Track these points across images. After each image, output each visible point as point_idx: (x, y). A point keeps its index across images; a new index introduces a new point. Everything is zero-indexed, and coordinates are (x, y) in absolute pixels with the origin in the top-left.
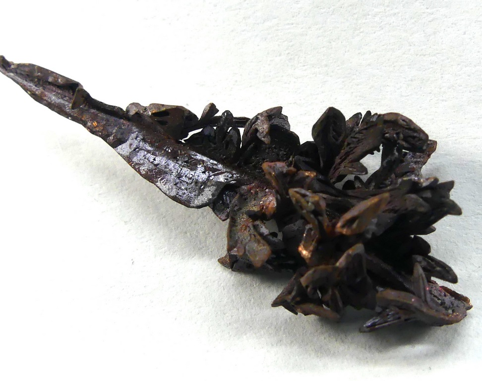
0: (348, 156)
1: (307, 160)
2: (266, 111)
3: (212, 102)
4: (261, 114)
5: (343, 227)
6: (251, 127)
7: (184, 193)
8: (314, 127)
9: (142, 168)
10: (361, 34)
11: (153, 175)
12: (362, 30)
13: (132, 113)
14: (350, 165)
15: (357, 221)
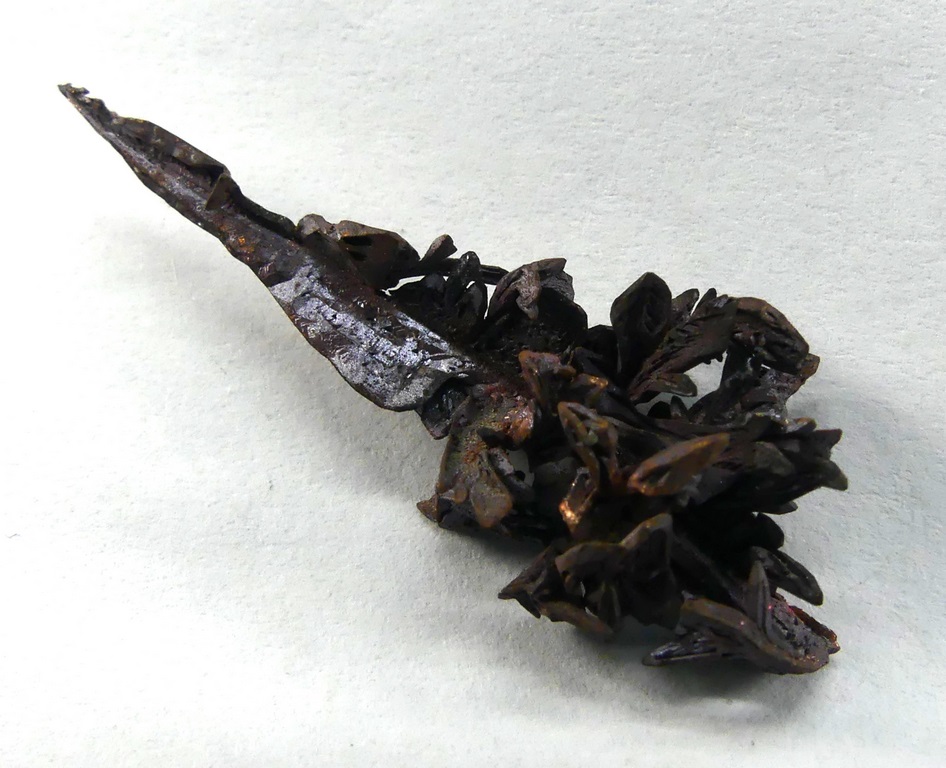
0: (668, 360)
1: (595, 356)
2: (538, 263)
3: (447, 234)
4: (529, 267)
5: (642, 480)
6: (509, 285)
7: (377, 382)
9: (311, 328)
10: (718, 156)
11: (328, 343)
12: (719, 148)
13: (308, 231)
14: (666, 376)
15: (667, 475)
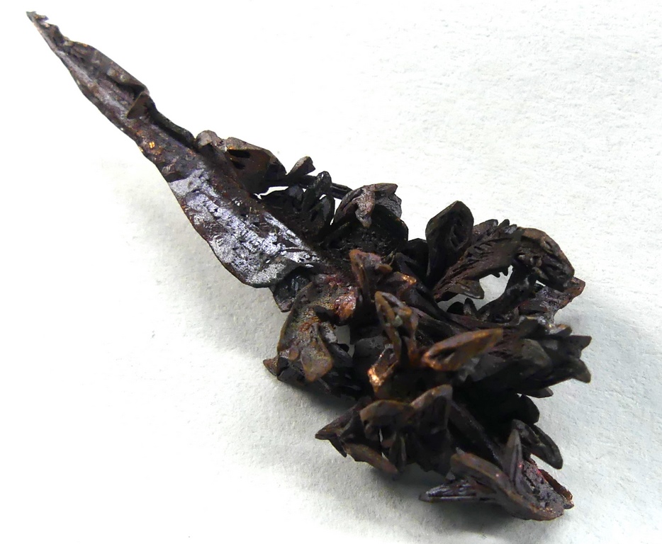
0: (465, 270)
1: (411, 261)
2: (375, 186)
4: (368, 187)
5: (432, 357)
6: (351, 200)
7: (242, 264)
8: (431, 221)
9: (197, 217)
11: (209, 230)
13: (203, 143)
14: (463, 282)
15: (452, 355)
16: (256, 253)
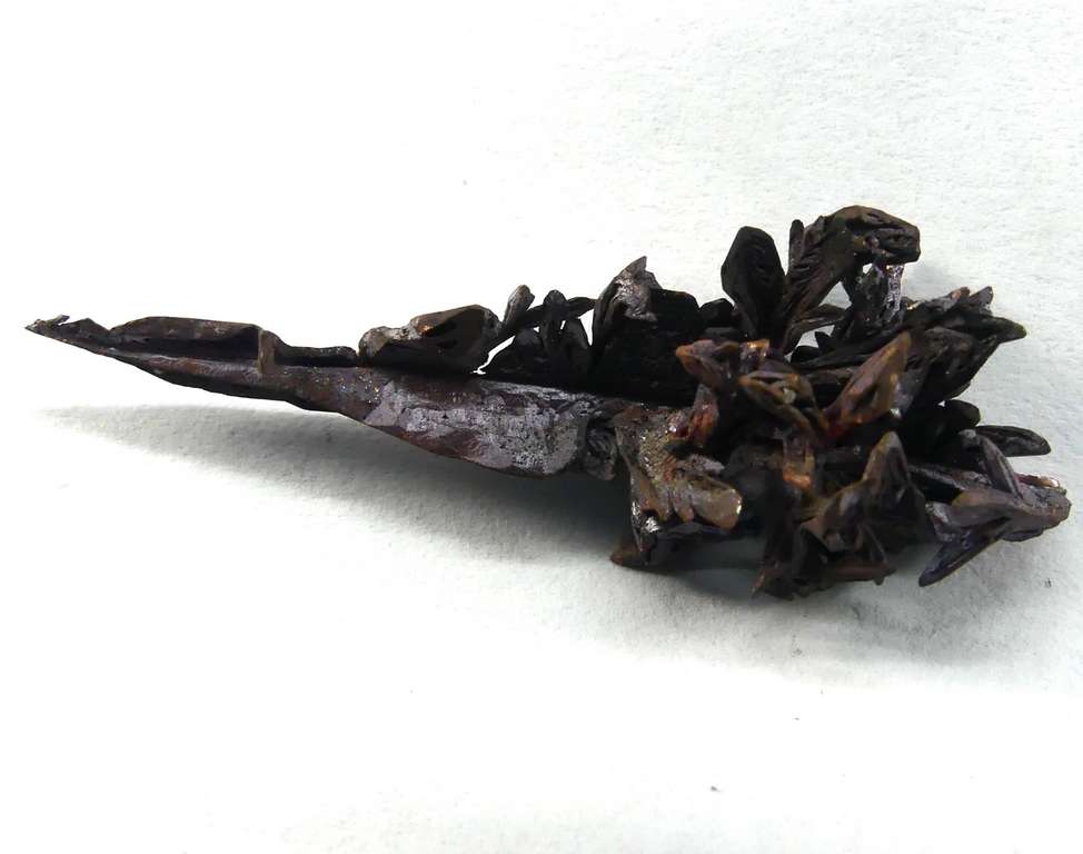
0: (800, 299)
1: (727, 330)
2: (628, 269)
3: (522, 284)
5: (854, 411)
6: (607, 307)
8: (725, 270)
14: (806, 314)
15: (876, 394)
16: (528, 436)
